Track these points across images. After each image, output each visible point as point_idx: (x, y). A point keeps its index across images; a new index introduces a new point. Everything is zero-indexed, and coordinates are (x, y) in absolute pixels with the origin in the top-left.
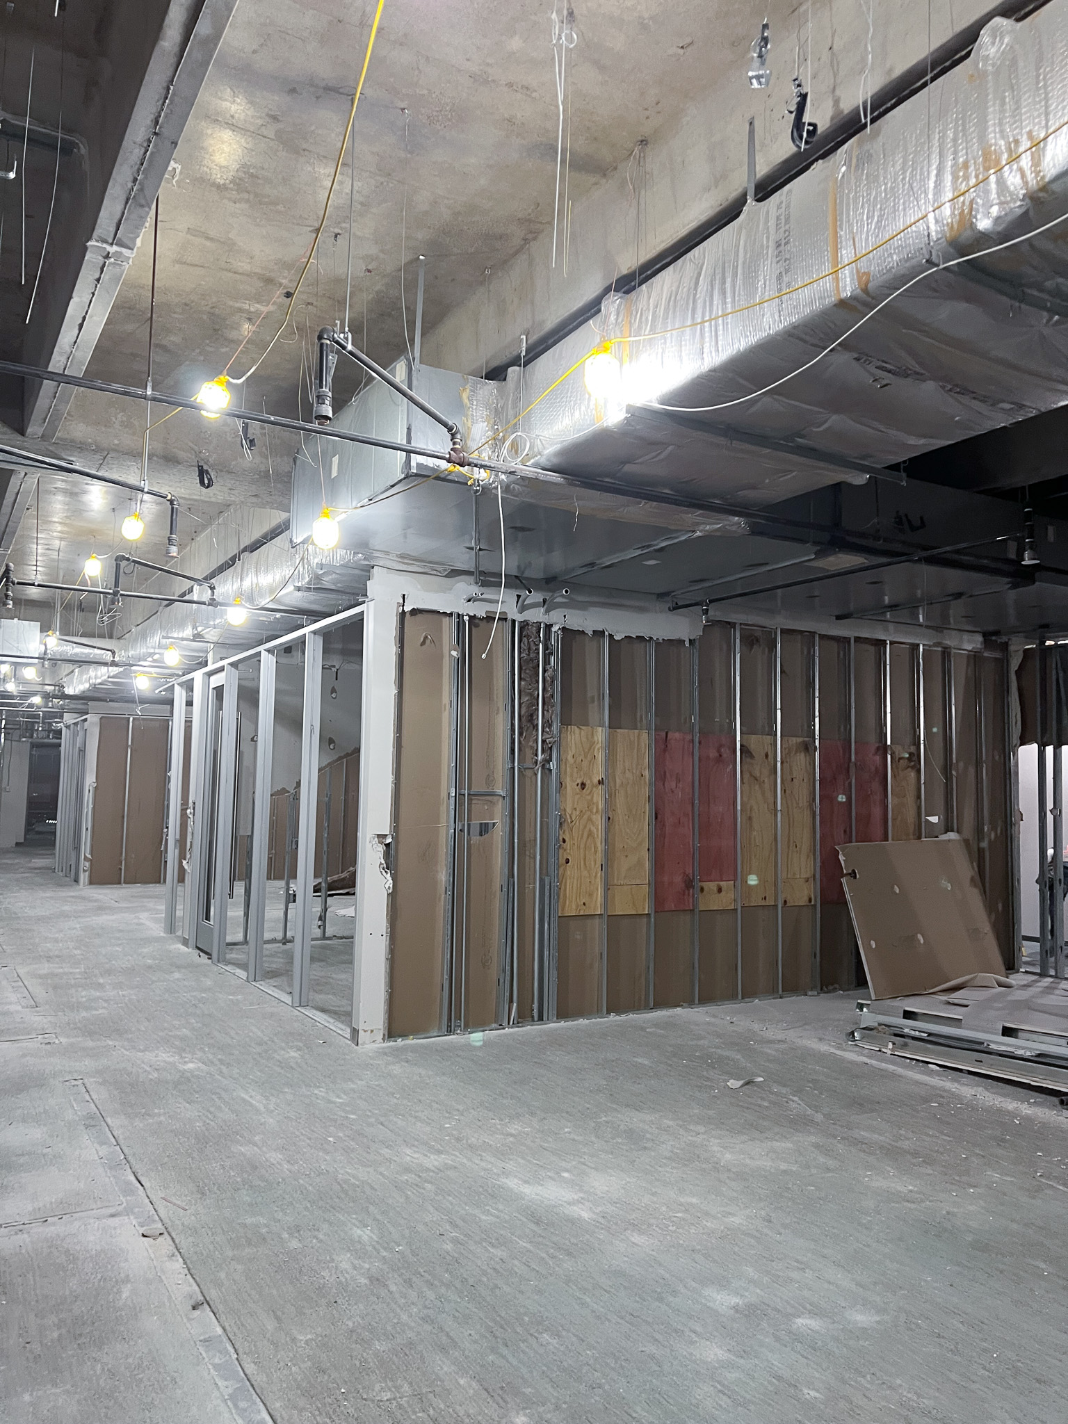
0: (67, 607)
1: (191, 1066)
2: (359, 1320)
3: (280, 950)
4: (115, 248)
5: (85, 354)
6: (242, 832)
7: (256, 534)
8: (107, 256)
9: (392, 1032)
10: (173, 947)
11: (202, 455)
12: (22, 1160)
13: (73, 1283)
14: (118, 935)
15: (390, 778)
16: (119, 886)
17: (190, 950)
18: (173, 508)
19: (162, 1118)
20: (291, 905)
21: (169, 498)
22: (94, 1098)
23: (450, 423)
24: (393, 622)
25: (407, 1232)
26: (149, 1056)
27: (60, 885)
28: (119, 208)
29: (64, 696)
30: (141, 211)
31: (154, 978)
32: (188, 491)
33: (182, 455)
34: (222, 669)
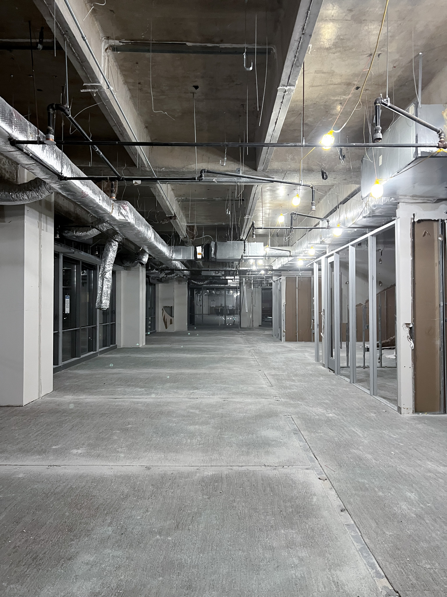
0: (273, 236)
1: (331, 415)
2: (413, 531)
3: (362, 371)
4: (288, 87)
5: (277, 134)
6: (344, 322)
7: (345, 196)
8: (285, 92)
9: (417, 410)
10: (319, 367)
11: (323, 166)
12: (273, 443)
13: (295, 492)
14: (297, 361)
15: (410, 298)
16: (296, 342)
17: (326, 369)
18: (313, 190)
19: (322, 434)
20: (366, 353)
21: (311, 186)
22: (296, 423)
23: (438, 129)
24: (409, 227)
25: (432, 499)
26: (314, 409)
27: (275, 341)
28: (290, 70)
29: (273, 270)
30: (297, 69)
31: (313, 379)
32: (317, 182)
33: (314, 167)
34: (332, 255)
